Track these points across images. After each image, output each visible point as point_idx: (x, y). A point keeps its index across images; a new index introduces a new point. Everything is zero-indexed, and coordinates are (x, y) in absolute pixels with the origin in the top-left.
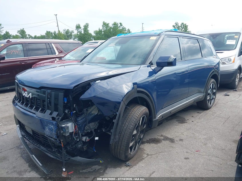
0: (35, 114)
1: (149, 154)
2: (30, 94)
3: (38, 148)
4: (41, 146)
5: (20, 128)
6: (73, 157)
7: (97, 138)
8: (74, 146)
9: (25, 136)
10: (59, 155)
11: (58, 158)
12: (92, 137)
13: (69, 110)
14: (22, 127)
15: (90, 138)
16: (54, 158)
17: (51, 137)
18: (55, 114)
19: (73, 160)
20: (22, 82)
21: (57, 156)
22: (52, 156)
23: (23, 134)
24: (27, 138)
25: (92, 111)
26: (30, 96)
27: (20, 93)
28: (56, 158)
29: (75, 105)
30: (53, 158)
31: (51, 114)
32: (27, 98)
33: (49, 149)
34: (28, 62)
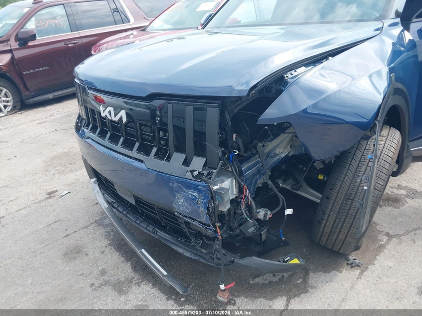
0: (141, 161)
1: (391, 233)
2: (123, 113)
3: (153, 235)
4: (157, 229)
5: (99, 185)
6: (242, 257)
7: (289, 212)
8: (238, 230)
9: (115, 205)
10: (204, 251)
11: (204, 259)
12: (278, 209)
13: (223, 149)
14: (105, 184)
15: (274, 212)
16: (193, 257)
17: (192, 219)
18: (198, 163)
19: (242, 264)
20: (91, 83)
21: (200, 254)
22: (188, 254)
23: (111, 200)
24: (119, 208)
25: (275, 148)
26: (121, 118)
27: (93, 111)
28: (197, 258)
29: (234, 136)
30: (191, 258)
31: (186, 163)
32: (112, 121)
33: (179, 239)
34: (80, 41)
